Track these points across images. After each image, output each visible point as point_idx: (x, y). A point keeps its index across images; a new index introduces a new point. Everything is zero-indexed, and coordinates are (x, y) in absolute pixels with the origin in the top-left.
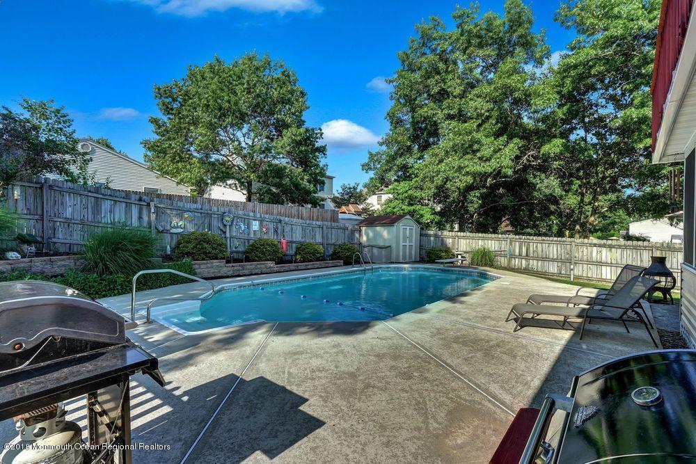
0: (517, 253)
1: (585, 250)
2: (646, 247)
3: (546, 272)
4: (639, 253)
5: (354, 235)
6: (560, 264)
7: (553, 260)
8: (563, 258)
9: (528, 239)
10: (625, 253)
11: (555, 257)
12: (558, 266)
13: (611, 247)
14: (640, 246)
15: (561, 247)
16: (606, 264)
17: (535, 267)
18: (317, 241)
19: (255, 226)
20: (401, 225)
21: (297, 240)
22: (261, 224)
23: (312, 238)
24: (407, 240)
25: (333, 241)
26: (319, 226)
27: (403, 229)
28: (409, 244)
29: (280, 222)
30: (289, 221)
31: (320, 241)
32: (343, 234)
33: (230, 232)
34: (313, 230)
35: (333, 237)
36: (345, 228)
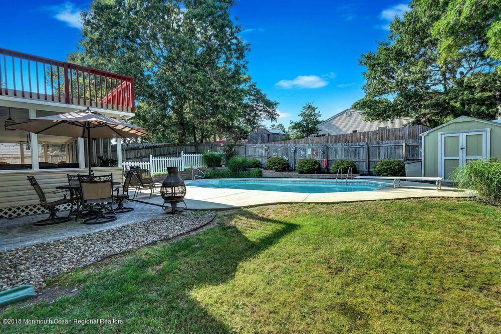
18: (361, 159)
19: (309, 151)
20: (439, 133)
21: (340, 158)
22: (313, 150)
23: (355, 157)
24: (461, 152)
25: (382, 158)
26: (363, 146)
27: (446, 138)
28: (468, 158)
29: (325, 147)
30: (333, 146)
31: (364, 158)
32: (397, 150)
33: (294, 156)
34: (356, 151)
35: (382, 154)
36: (398, 144)
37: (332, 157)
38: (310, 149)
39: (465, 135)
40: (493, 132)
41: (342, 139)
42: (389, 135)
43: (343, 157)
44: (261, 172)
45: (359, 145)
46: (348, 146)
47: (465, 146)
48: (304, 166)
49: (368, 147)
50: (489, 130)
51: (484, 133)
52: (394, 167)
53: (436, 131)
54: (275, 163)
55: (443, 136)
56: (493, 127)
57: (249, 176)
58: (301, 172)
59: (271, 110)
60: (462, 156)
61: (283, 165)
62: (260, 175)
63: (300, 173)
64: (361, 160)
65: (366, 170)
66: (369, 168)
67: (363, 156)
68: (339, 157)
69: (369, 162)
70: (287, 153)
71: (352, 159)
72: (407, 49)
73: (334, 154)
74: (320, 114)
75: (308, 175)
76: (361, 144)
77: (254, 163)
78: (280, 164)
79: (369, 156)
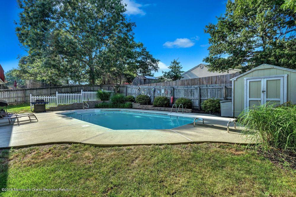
19: (163, 91)
20: (245, 79)
21: (182, 97)
22: (165, 90)
23: (192, 95)
24: (262, 94)
25: (209, 97)
26: (196, 88)
27: (251, 83)
28: (268, 99)
29: (172, 89)
30: (177, 87)
32: (219, 92)
33: (154, 94)
34: (192, 91)
35: (209, 94)
36: (220, 87)
37: (177, 95)
38: (164, 90)
39: (265, 80)
40: (289, 77)
41: (186, 83)
42: (216, 80)
43: (184, 96)
44: (132, 105)
45: (194, 87)
46: (187, 88)
47: (265, 90)
48: (157, 102)
49: (200, 89)
50: (286, 76)
51: (282, 79)
52: (215, 105)
53: (243, 77)
54: (140, 99)
55: (248, 81)
56: (289, 73)
57: (123, 107)
58: (156, 106)
59: (154, 65)
60: (263, 97)
61: (146, 100)
62: (131, 107)
64: (195, 98)
65: (198, 106)
66: (200, 105)
67: (197, 96)
69: (200, 100)
70: (150, 92)
71: (190, 97)
72: (237, 21)
73: (178, 93)
74: (181, 67)
75: (159, 108)
76: (195, 86)
77: (130, 98)
78: (143, 99)
79: (200, 96)
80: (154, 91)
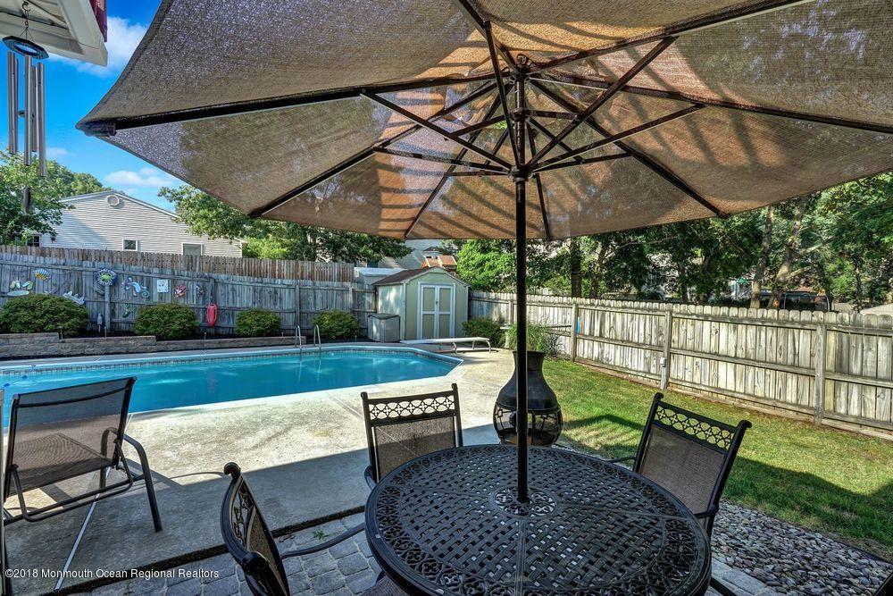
0: (587, 332)
1: (690, 329)
2: (804, 323)
3: (627, 368)
4: (790, 337)
5: (364, 299)
6: (648, 354)
7: (638, 345)
8: (653, 343)
9: (603, 305)
10: (763, 334)
11: (641, 341)
12: (645, 358)
13: (735, 322)
14: (793, 321)
15: (651, 320)
16: (725, 358)
17: (611, 357)
18: (285, 307)
19: (162, 286)
20: (419, 283)
21: (244, 305)
22: (174, 283)
23: (275, 304)
24: (436, 306)
25: (319, 309)
26: (288, 286)
27: (425, 289)
28: (441, 313)
29: (210, 281)
30: (228, 279)
31: (290, 307)
34: (276, 293)
37: (227, 301)
38: (166, 282)
39: (439, 287)
40: (457, 287)
43: (250, 305)
45: (282, 283)
46: (261, 283)
47: (438, 300)
49: (299, 289)
50: (455, 285)
51: (452, 288)
55: (422, 287)
60: (436, 309)
63: (158, 340)
64: (285, 310)
65: (294, 327)
66: (300, 324)
68: (241, 302)
69: (301, 313)
71: (269, 307)
73: (231, 297)
76: (286, 282)
79: (300, 305)
80: (115, 282)
